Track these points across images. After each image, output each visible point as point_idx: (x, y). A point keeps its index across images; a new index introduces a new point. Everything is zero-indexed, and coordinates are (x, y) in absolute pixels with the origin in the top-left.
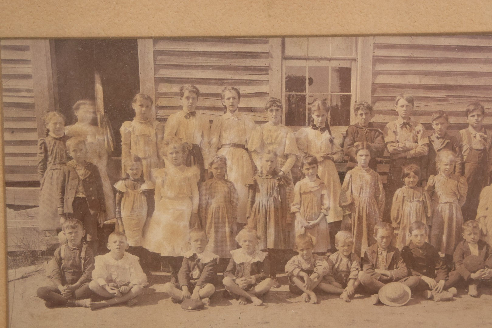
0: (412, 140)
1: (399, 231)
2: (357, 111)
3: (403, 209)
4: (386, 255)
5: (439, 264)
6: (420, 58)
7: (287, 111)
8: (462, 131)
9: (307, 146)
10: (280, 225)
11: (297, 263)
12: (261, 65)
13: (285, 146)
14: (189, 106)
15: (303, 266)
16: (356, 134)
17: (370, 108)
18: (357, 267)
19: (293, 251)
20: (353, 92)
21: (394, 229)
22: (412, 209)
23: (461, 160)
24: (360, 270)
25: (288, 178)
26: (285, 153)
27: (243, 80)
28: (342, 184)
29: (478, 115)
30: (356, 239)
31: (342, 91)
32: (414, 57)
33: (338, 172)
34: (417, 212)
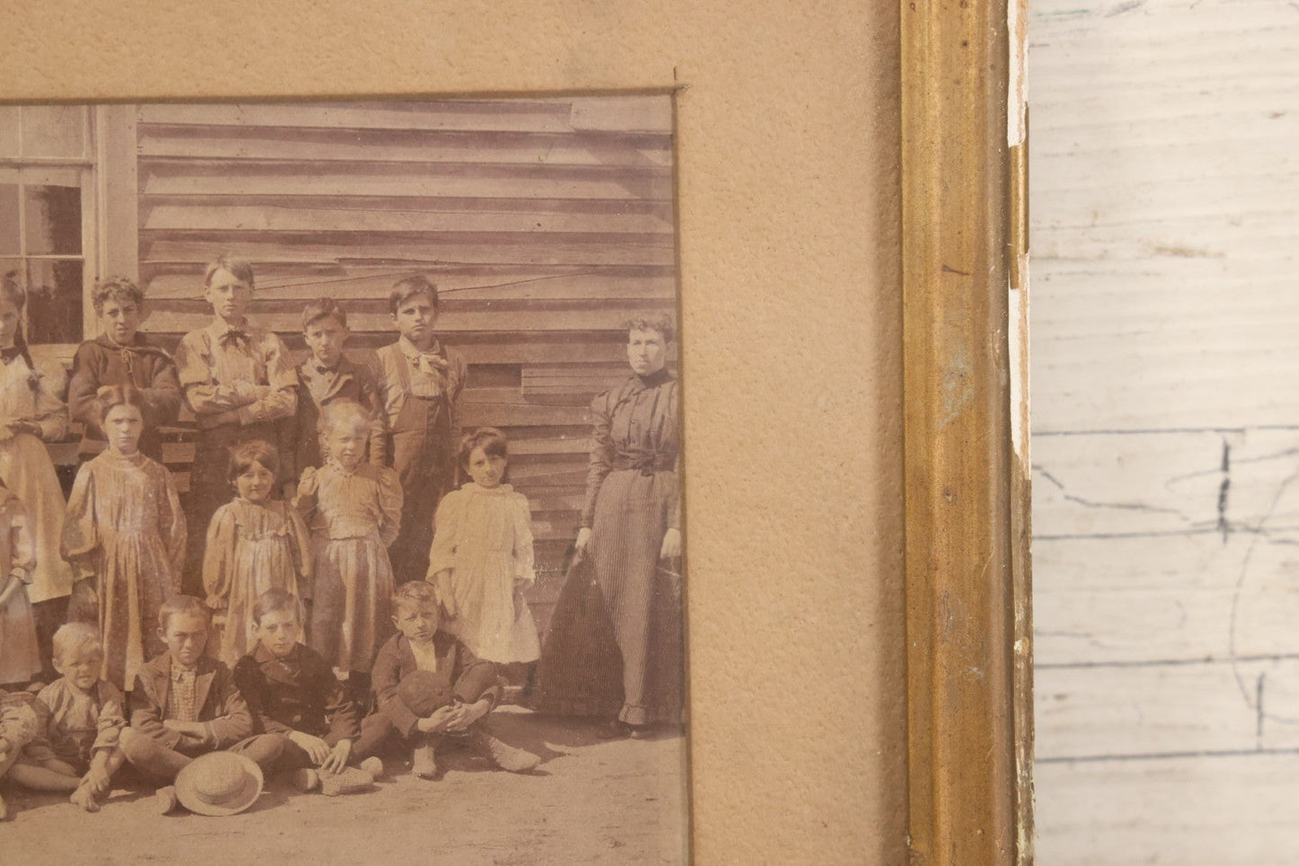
0: (252, 377)
1: (225, 616)
2: (101, 302)
3: (236, 558)
4: (192, 681)
5: (336, 697)
6: (265, 163)
8: (384, 352)
17: (135, 296)
18: (115, 718)
20: (87, 253)
21: (212, 612)
22: (260, 557)
23: (383, 427)
24: (123, 724)
28: (66, 498)
29: (423, 310)
30: (110, 642)
31: (57, 251)
32: (249, 159)
33: (55, 466)
34: (273, 565)
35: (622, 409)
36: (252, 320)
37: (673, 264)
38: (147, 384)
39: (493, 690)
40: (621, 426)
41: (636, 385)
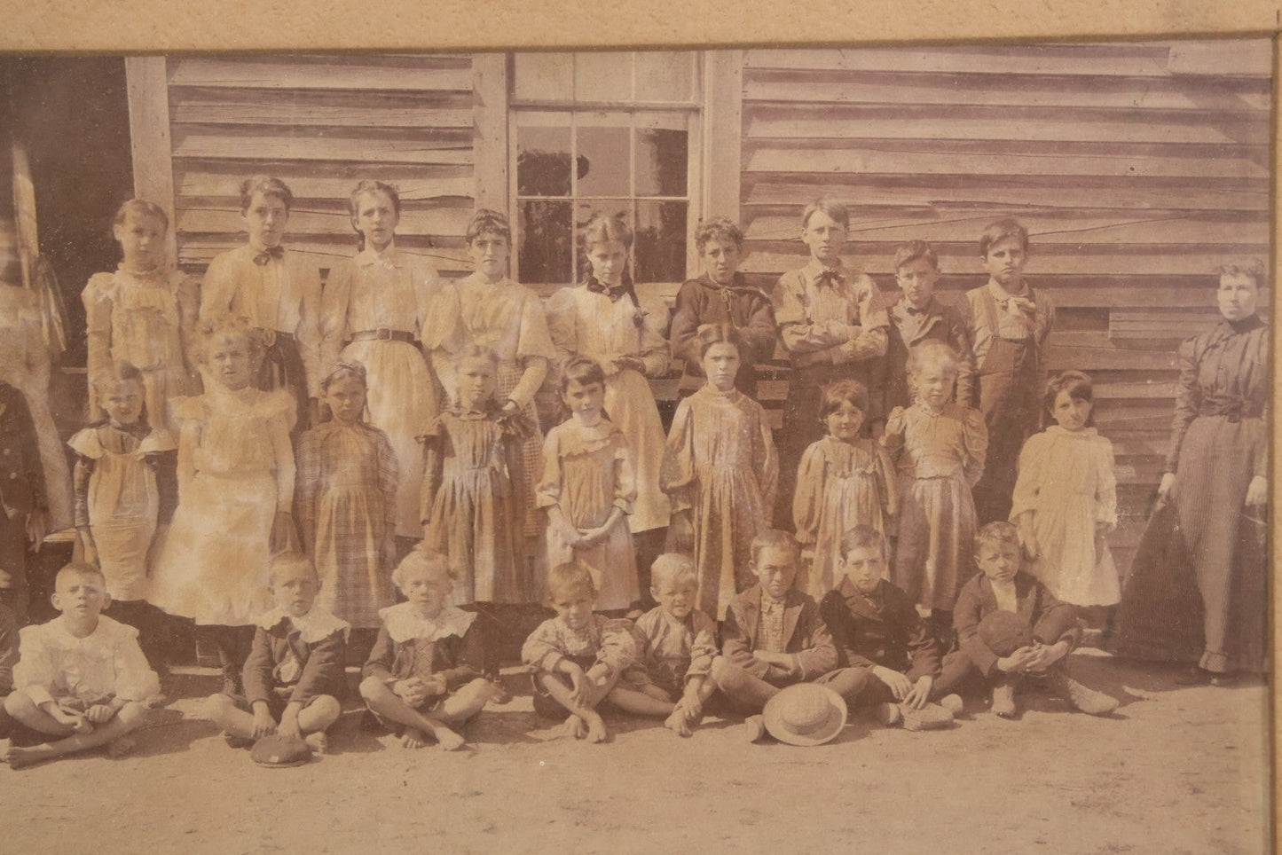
0: (845, 317)
1: (814, 551)
2: (704, 242)
3: (825, 495)
4: (781, 613)
5: (918, 634)
6: (864, 107)
7: (522, 245)
8: (973, 294)
9: (576, 334)
10: (509, 540)
11: (554, 639)
12: (454, 125)
13: (519, 336)
14: (266, 231)
15: (567, 645)
16: (702, 304)
17: (736, 236)
18: (708, 647)
19: (541, 607)
20: (692, 195)
21: (801, 546)
22: (848, 495)
23: (970, 368)
24: (715, 653)
25: (527, 420)
26: (519, 353)
27: (408, 163)
28: (667, 432)
29: (1013, 253)
30: (705, 573)
31: (664, 192)
32: (849, 103)
33: (657, 401)
34: (861, 502)
35: (1210, 355)
36: (846, 262)
37: (1267, 208)
38: (744, 323)
39: (1072, 632)
40: (1209, 372)
41: (1225, 330)
